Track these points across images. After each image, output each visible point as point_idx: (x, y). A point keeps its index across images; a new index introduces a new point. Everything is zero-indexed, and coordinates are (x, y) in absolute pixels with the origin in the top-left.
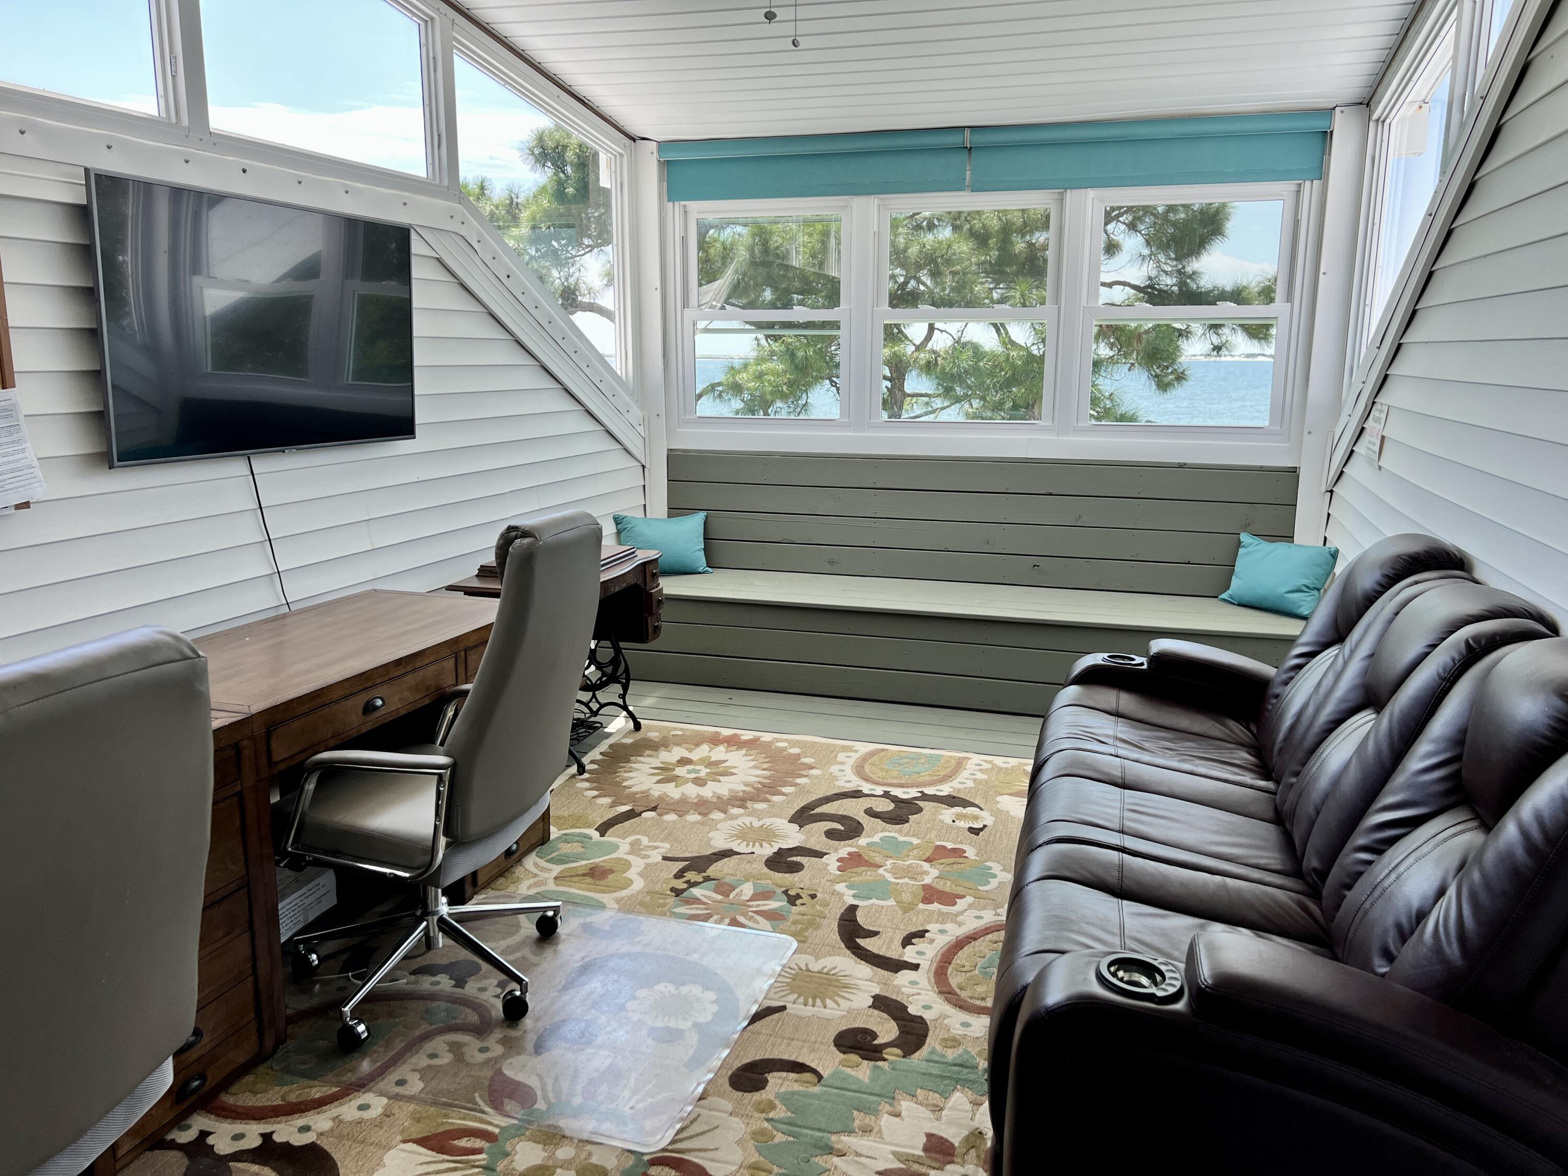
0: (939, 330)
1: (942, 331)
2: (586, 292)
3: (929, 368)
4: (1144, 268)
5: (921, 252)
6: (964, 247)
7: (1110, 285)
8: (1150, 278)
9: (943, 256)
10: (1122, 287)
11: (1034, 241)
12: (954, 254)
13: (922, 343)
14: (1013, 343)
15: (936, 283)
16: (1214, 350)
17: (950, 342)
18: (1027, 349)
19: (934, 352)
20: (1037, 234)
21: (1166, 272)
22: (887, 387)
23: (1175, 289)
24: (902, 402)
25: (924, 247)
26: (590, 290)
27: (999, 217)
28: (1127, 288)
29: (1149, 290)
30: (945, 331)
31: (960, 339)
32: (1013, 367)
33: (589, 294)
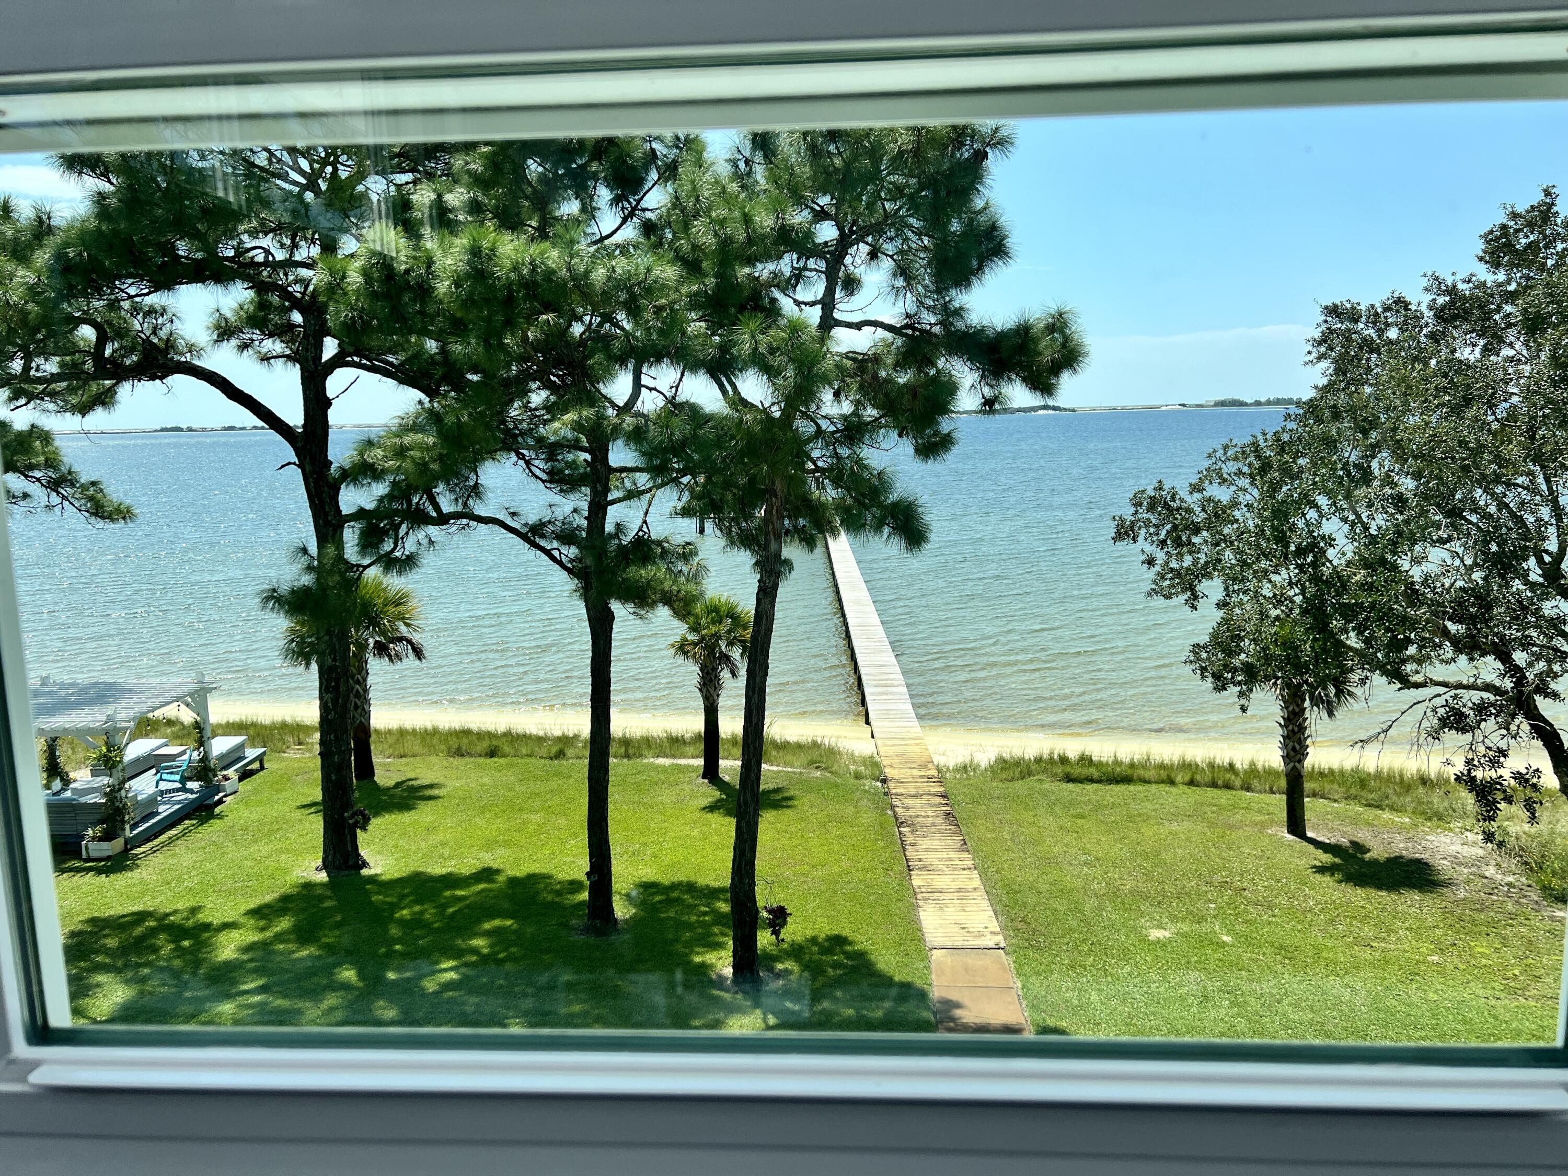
0: (647, 387)
1: (651, 389)
2: (185, 350)
3: (637, 436)
4: (900, 303)
5: (609, 278)
6: (668, 272)
7: (858, 326)
8: (908, 316)
9: (639, 284)
10: (873, 329)
11: (757, 275)
12: (655, 282)
13: (626, 404)
14: (745, 403)
15: (637, 323)
16: (984, 404)
17: (661, 402)
18: (765, 411)
19: (643, 415)
20: (760, 266)
21: (928, 308)
22: (585, 460)
23: (937, 329)
24: (608, 480)
25: (614, 271)
26: (191, 348)
27: (715, 231)
28: (880, 330)
29: (910, 332)
30: (655, 389)
31: (674, 398)
32: (749, 434)
33: (190, 352)
